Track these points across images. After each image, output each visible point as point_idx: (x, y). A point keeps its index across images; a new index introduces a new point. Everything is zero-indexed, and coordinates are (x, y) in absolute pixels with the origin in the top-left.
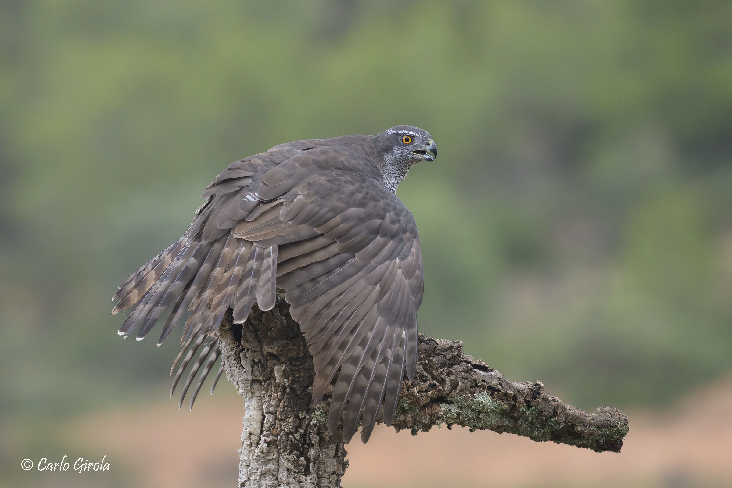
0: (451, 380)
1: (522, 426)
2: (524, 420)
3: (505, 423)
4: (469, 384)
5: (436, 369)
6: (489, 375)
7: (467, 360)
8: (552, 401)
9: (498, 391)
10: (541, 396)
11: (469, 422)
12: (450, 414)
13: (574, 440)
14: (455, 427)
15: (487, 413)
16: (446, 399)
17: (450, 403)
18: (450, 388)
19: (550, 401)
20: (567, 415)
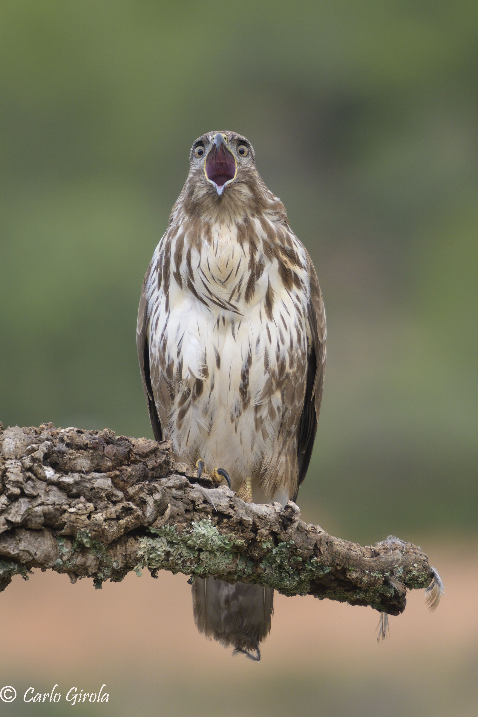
0: (155, 501)
1: (266, 572)
2: (269, 563)
3: (241, 567)
4: (181, 506)
5: (131, 484)
6: (214, 493)
7: (181, 470)
8: (313, 532)
9: (229, 517)
10: (295, 525)
11: (184, 567)
12: (154, 554)
13: (346, 593)
14: (161, 573)
15: (211, 552)
16: (148, 531)
17: (154, 536)
18: (155, 513)
19: (308, 532)
20: (335, 555)
